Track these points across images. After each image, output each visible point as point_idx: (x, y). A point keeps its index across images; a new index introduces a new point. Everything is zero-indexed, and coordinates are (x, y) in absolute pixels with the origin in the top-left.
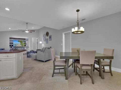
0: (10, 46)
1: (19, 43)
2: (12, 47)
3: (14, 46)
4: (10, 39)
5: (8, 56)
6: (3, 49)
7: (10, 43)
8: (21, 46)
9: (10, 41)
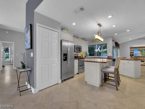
0: (131, 55)
1: (140, 52)
2: (133, 56)
3: (134, 55)
4: (130, 49)
5: (129, 62)
6: (125, 58)
7: (131, 53)
8: (141, 55)
9: (131, 50)
